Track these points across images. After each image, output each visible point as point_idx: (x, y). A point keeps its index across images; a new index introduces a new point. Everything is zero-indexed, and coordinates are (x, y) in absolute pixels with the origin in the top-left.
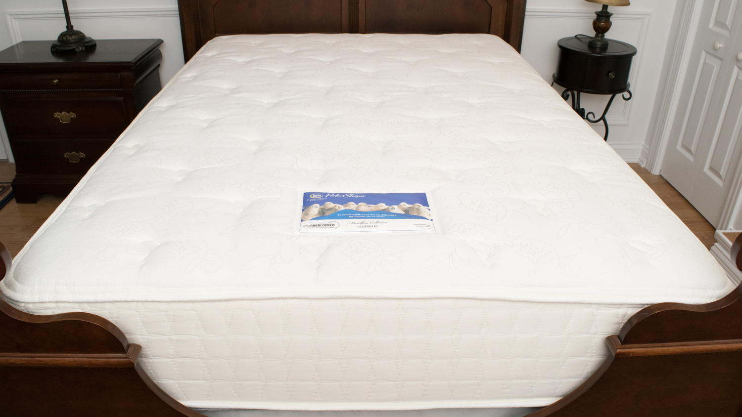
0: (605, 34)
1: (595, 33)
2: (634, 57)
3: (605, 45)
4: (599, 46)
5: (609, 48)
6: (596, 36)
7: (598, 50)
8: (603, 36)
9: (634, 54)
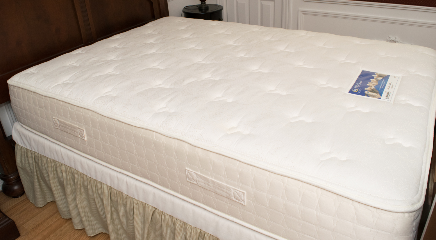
0: (206, 2)
1: (201, 2)
2: (223, 10)
3: (207, 8)
4: (204, 8)
5: (209, 8)
6: (202, 3)
7: (204, 10)
8: (205, 3)
9: (222, 9)
